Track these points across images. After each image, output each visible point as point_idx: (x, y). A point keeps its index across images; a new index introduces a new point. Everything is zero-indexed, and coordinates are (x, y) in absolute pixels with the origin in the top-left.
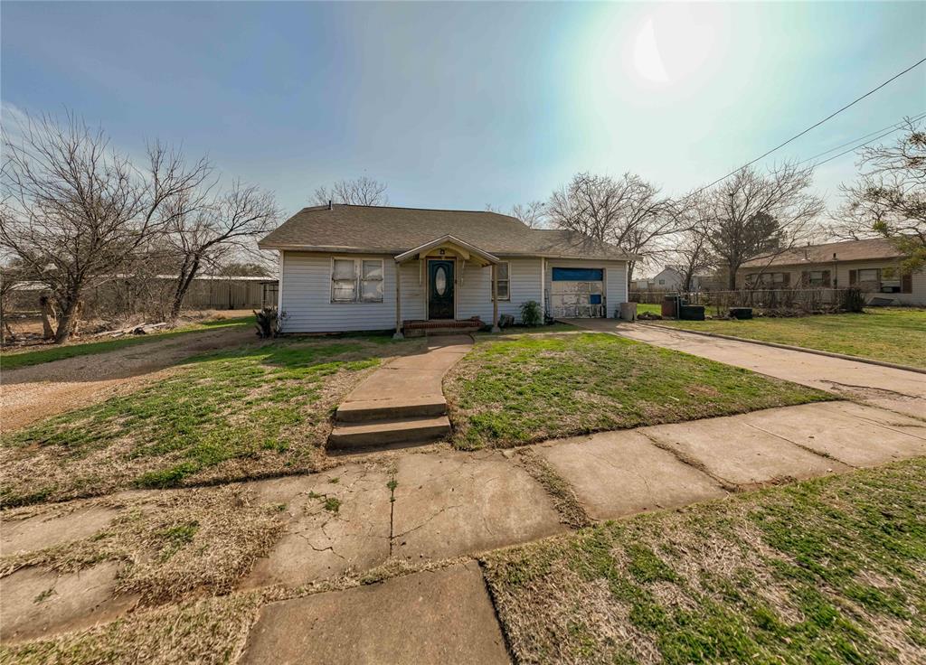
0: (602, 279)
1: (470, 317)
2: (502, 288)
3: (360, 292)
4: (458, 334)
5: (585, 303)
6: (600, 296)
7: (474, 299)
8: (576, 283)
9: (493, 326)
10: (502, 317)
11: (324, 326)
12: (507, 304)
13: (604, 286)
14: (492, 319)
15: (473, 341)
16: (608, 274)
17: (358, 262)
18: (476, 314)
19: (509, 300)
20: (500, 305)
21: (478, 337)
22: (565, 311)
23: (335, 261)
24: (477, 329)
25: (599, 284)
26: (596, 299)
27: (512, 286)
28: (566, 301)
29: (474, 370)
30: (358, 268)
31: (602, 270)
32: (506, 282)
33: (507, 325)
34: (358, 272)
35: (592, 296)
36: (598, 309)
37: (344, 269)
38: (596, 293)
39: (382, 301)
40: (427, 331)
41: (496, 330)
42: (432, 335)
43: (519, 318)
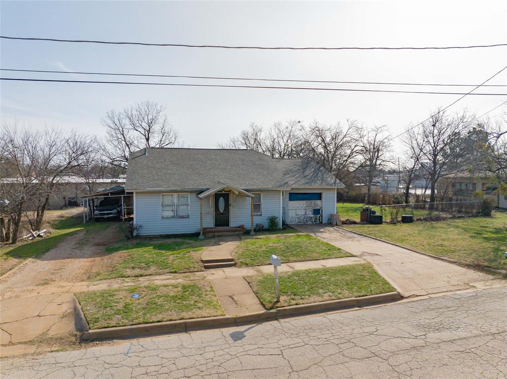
0: (321, 199)
1: (238, 225)
2: (257, 207)
3: (177, 212)
4: (232, 235)
5: (310, 214)
6: (319, 209)
7: (240, 215)
8: (304, 202)
9: (251, 230)
10: (257, 225)
11: (159, 231)
12: (260, 217)
13: (322, 203)
14: (251, 226)
15: (240, 239)
16: (324, 196)
17: (175, 195)
18: (241, 224)
19: (261, 215)
20: (255, 218)
21: (243, 237)
22: (297, 220)
23: (163, 195)
24: (243, 233)
25: (318, 202)
26: (317, 212)
27: (262, 206)
28: (298, 213)
29: (241, 250)
30: (176, 199)
31: (321, 194)
32: (260, 204)
33: (259, 230)
34: (176, 201)
35: (314, 210)
36: (318, 218)
37: (168, 200)
38: (317, 208)
39: (189, 217)
40: (216, 234)
41: (253, 233)
42: (219, 236)
43: (266, 226)
